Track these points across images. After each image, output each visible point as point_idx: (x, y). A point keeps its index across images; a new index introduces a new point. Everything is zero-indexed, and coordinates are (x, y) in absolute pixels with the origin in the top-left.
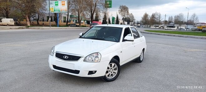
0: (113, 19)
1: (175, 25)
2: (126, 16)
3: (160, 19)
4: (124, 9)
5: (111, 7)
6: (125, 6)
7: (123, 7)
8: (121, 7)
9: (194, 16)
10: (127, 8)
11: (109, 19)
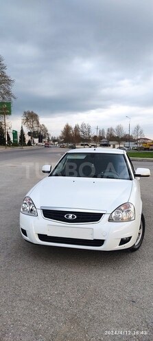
0: (15, 133)
1: (110, 143)
2: (36, 129)
3: (90, 134)
4: (31, 117)
5: (10, 114)
6: (32, 112)
7: (29, 113)
8: (25, 113)
9: (138, 128)
10: (37, 116)
11: (8, 135)
